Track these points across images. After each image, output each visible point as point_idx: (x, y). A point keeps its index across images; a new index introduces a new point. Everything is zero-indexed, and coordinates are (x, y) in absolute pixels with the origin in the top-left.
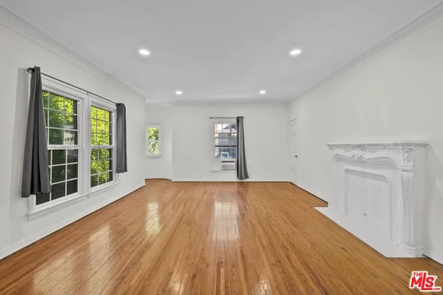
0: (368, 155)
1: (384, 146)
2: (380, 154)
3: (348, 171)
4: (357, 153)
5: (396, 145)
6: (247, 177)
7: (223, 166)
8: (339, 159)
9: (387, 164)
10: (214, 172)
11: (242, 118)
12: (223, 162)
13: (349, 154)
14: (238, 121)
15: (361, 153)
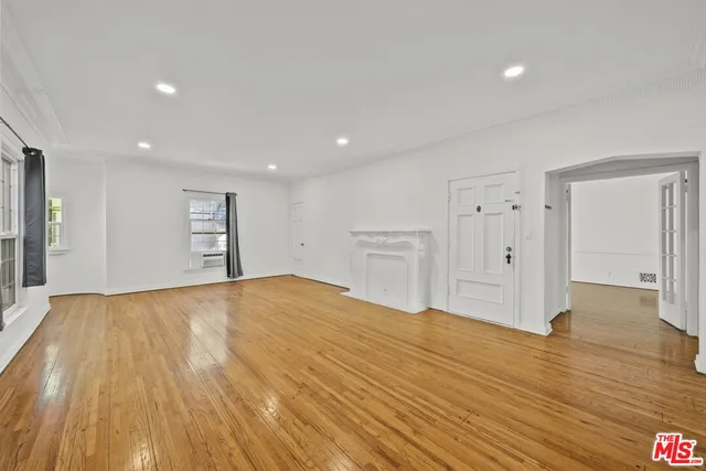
0: (391, 240)
1: (405, 233)
2: (402, 239)
3: (369, 255)
4: (382, 239)
5: (415, 232)
6: (240, 273)
7: (206, 262)
8: (362, 245)
9: (406, 246)
10: (188, 272)
11: (235, 194)
12: (205, 256)
13: (374, 240)
14: (228, 199)
15: (385, 239)
